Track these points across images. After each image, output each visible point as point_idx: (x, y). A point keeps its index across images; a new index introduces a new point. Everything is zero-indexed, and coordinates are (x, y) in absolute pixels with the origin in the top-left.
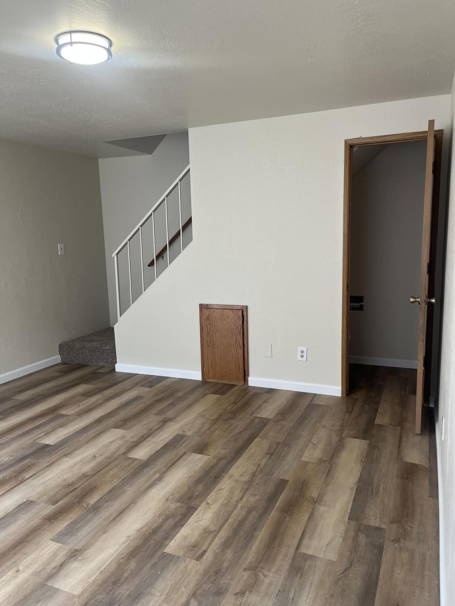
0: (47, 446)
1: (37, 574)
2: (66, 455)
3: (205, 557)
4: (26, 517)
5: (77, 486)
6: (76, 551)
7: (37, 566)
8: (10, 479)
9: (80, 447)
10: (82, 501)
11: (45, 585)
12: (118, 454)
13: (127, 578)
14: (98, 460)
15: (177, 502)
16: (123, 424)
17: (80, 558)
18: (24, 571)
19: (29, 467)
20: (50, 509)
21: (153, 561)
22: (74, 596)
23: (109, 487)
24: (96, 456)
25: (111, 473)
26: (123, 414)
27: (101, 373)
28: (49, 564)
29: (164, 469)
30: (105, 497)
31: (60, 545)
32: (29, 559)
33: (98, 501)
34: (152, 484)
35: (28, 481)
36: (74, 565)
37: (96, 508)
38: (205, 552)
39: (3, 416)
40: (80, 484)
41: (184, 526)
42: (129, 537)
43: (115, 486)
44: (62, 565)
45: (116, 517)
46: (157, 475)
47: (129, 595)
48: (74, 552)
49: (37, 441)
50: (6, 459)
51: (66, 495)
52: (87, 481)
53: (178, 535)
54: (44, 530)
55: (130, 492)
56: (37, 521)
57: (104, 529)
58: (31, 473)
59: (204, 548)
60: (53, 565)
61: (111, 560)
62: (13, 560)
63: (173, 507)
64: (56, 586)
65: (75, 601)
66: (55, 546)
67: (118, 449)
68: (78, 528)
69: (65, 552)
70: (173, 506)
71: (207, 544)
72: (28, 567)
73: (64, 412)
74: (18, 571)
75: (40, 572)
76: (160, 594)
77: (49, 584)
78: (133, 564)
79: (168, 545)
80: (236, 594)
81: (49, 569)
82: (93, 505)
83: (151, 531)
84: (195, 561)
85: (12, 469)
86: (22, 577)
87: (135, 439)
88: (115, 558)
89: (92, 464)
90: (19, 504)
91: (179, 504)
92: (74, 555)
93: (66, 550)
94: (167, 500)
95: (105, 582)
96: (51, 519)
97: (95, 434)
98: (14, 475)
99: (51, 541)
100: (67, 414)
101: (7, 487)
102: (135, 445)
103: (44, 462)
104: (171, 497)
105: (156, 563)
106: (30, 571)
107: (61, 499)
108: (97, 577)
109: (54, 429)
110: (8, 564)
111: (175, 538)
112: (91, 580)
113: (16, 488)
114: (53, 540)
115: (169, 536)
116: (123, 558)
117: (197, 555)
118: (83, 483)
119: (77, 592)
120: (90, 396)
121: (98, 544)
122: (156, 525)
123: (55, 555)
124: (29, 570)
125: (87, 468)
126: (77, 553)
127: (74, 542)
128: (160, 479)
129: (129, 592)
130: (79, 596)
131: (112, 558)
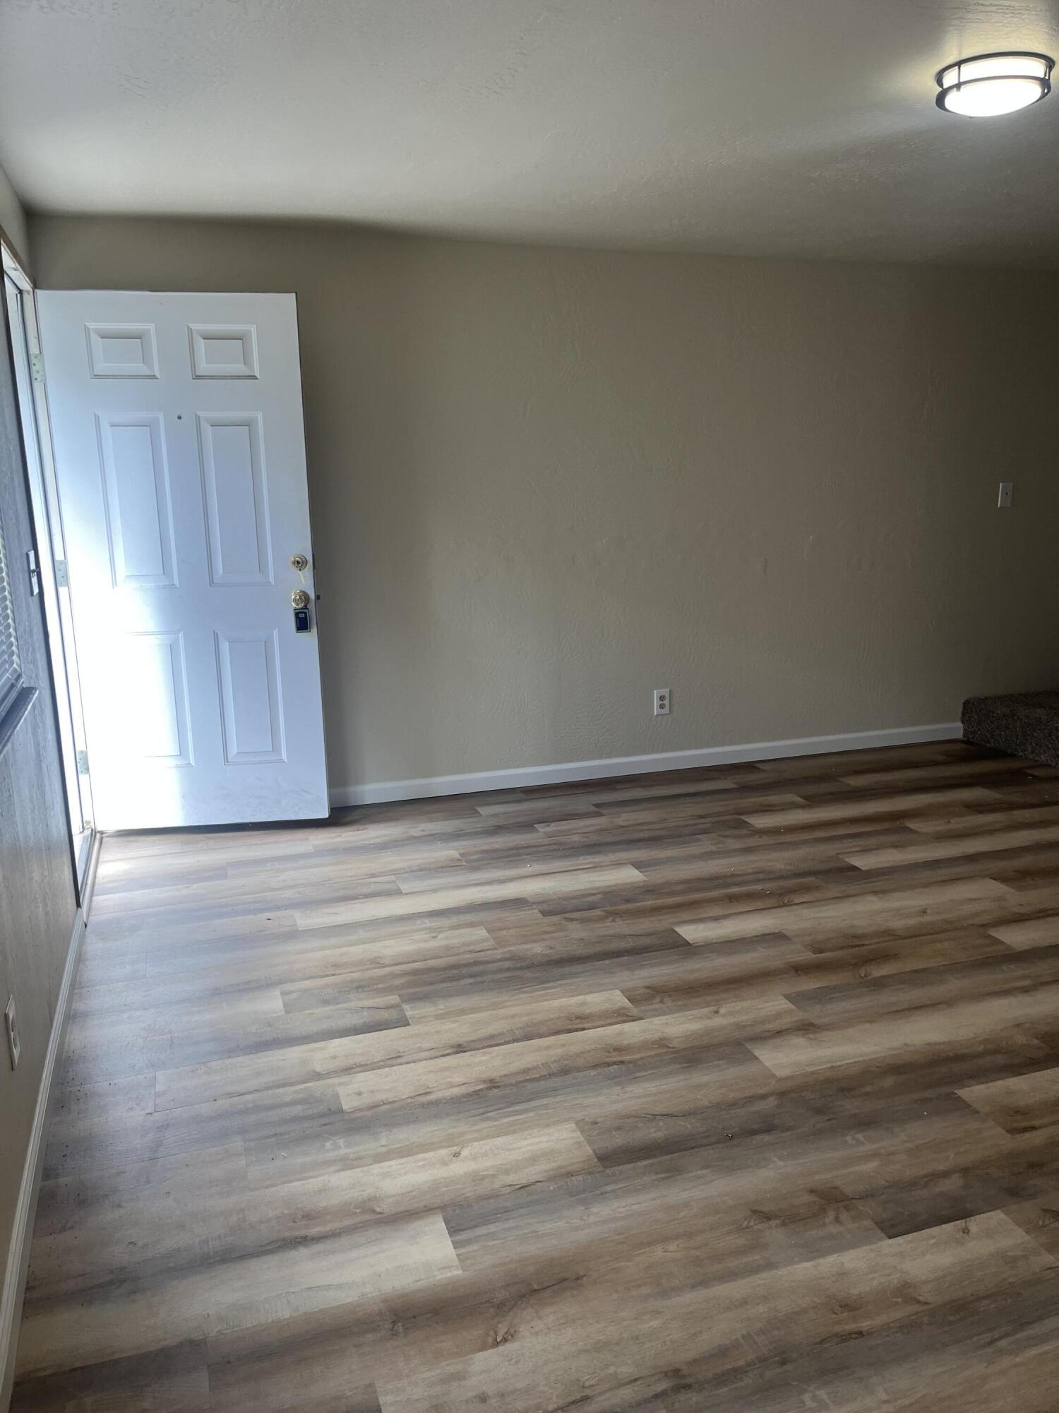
0: (855, 868)
1: (738, 1026)
2: (875, 893)
3: (1027, 1135)
4: (766, 953)
5: (867, 942)
6: (812, 1025)
7: (744, 1018)
8: (772, 895)
9: (910, 887)
10: (862, 966)
11: (742, 1044)
12: (970, 922)
13: (867, 1094)
14: (927, 919)
15: (1035, 1037)
16: (1018, 878)
17: (812, 1036)
18: (724, 1016)
19: (807, 889)
20: (807, 956)
21: (928, 1094)
22: (774, 1076)
23: (919, 965)
24: (929, 911)
25: (939, 946)
26: (1027, 861)
27: (1033, 776)
28: (763, 1022)
29: (1049, 979)
30: (903, 975)
31: (794, 1007)
32: (740, 1005)
33: (889, 976)
34: (1004, 991)
35: (795, 907)
36: (799, 1041)
37: (879, 984)
38: (1034, 1128)
39: (809, 803)
40: (874, 941)
41: (1024, 1076)
42: (906, 1045)
43: (931, 968)
44: (779, 1033)
45: (903, 1010)
46: (1027, 982)
47: (855, 1115)
48: (806, 1025)
49: (841, 856)
50: (780, 866)
51: (843, 948)
52: (889, 940)
53: (999, 1083)
54: (781, 979)
55: (954, 985)
56: (778, 963)
57: (872, 1017)
58: (806, 898)
59: (1036, 1123)
60: (768, 1027)
61: (857, 1060)
62: (718, 998)
63: (1020, 1041)
64: (757, 1053)
65: (771, 1083)
66: (785, 1004)
67: (977, 914)
68: (834, 998)
69: (794, 1019)
70: (1020, 1039)
71: (1046, 1121)
72: (731, 1014)
73: (913, 825)
74: (716, 1012)
75: (745, 1026)
76: (906, 1139)
77: (749, 1046)
78: (889, 1082)
79: (968, 1087)
80: (1045, 1211)
81: (758, 1029)
82: (876, 979)
83: (951, 1054)
84: (1004, 1132)
85: (782, 883)
86: (717, 1021)
87: (1023, 910)
88: (864, 1061)
89: (912, 922)
90: (767, 931)
91: (1036, 1041)
92: (806, 1028)
93: (799, 1016)
94: (1018, 1025)
95: (829, 1081)
96: (800, 969)
97: (947, 878)
98: (779, 892)
99: (782, 997)
100: (918, 830)
101: (759, 905)
102: (1018, 919)
103: (835, 890)
104: (1027, 1025)
105: (930, 1099)
106: (732, 1020)
107: (830, 950)
108: (821, 1069)
109: (879, 848)
110: (709, 998)
111: (990, 1084)
112: (809, 1069)
113: (773, 910)
114: (787, 997)
115: (981, 1076)
116: (877, 1067)
117: (1016, 1125)
118: (879, 943)
119: (780, 1073)
120: (981, 812)
121: (850, 1032)
122: (965, 1051)
123: (778, 1016)
124: (732, 1017)
125: (897, 924)
126: (811, 1028)
127: (815, 1013)
128: (1025, 990)
129: (857, 1111)
130: (780, 1079)
131: (861, 1059)
